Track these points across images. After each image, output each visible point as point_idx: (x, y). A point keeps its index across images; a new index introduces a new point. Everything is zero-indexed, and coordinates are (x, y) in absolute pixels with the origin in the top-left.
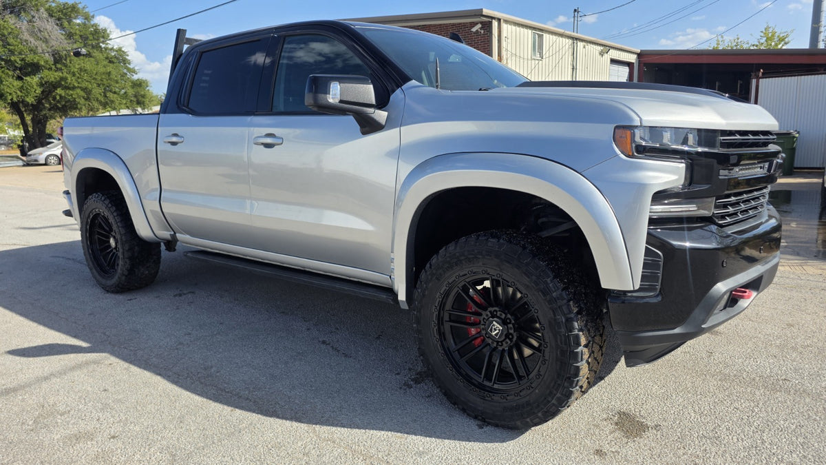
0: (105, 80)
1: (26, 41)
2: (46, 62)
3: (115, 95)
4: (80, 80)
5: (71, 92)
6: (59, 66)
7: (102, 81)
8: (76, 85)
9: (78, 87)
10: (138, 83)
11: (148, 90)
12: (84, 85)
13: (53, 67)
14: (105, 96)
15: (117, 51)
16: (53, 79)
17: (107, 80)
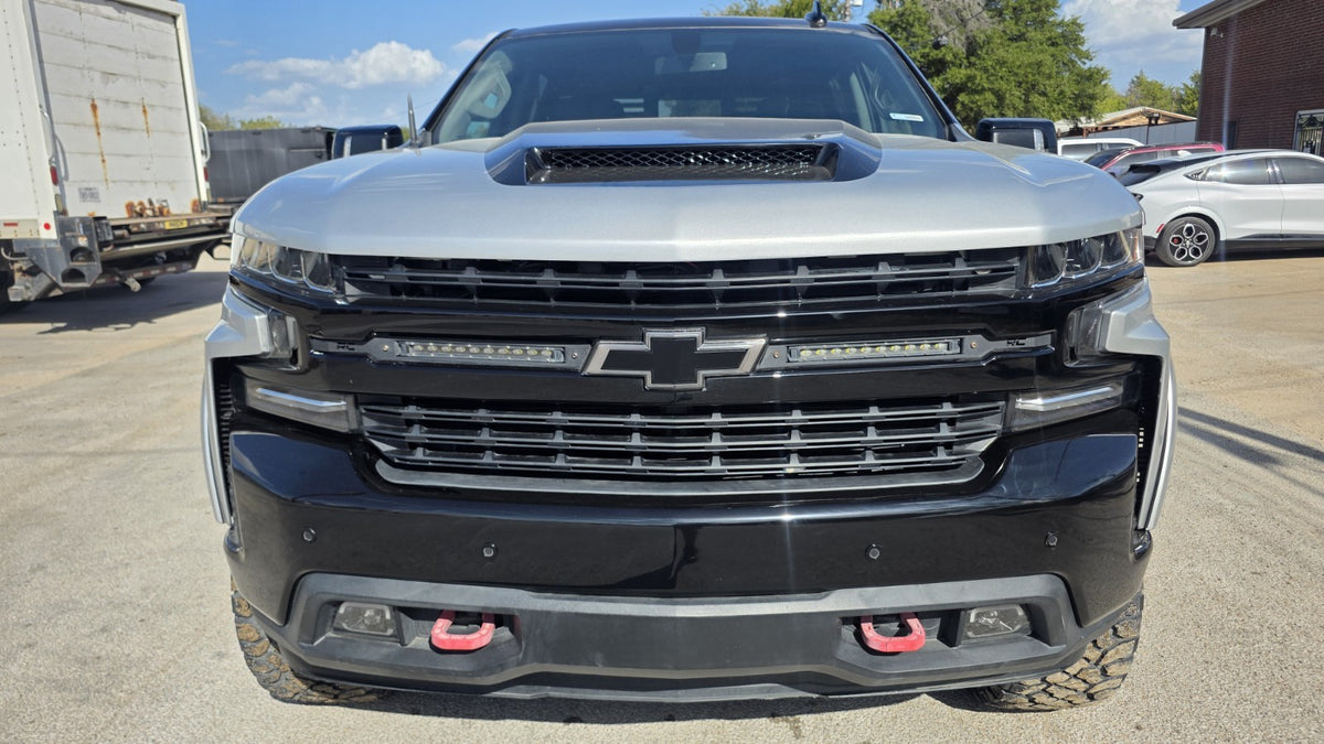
0: (1030, 76)
1: (936, 27)
2: (955, 56)
3: (1042, 99)
4: (992, 78)
5: (977, 97)
6: (973, 59)
7: (1027, 77)
8: (986, 86)
9: (989, 89)
10: (1088, 74)
11: (1105, 86)
12: (996, 86)
13: (965, 61)
14: (1026, 101)
15: (1068, 25)
16: (957, 81)
17: (1034, 75)
